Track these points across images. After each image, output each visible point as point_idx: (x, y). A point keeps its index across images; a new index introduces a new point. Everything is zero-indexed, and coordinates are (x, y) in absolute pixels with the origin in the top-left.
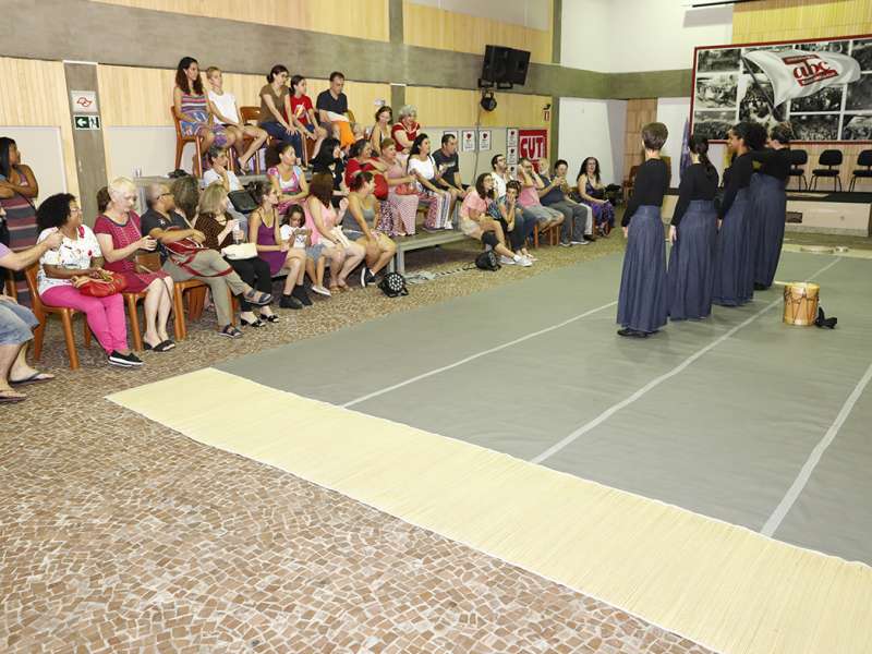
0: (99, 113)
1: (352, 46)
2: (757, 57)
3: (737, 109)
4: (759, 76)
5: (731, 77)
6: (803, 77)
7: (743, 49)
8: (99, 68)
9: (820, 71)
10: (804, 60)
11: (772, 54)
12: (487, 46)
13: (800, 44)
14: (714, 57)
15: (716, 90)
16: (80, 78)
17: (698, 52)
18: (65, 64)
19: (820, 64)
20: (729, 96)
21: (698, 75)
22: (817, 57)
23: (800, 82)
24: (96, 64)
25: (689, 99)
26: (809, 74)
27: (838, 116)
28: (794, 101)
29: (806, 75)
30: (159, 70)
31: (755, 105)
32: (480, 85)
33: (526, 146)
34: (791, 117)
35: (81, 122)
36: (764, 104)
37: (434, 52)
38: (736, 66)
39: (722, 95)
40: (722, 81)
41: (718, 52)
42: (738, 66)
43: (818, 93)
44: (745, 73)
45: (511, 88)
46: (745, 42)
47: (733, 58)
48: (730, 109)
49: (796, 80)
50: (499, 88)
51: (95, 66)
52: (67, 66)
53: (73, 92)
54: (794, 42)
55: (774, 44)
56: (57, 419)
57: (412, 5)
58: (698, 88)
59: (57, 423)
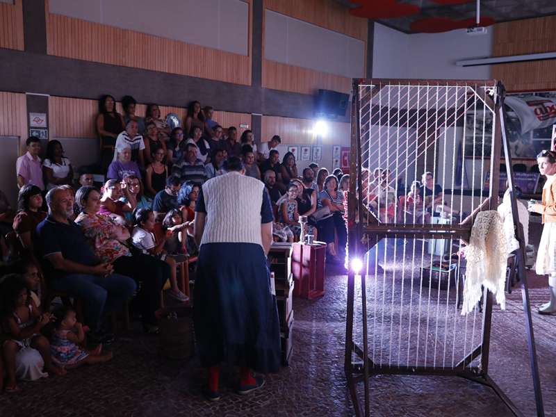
0: (47, 128)
1: (225, 88)
2: (509, 100)
4: (511, 114)
6: (542, 115)
8: (50, 98)
9: (553, 111)
10: (541, 103)
11: (520, 99)
12: (320, 90)
13: (538, 92)
15: (480, 122)
16: (38, 105)
18: (27, 95)
19: (553, 106)
21: (467, 112)
22: (550, 101)
23: (539, 118)
24: (48, 95)
25: (462, 128)
26: (545, 113)
29: (543, 114)
30: (91, 101)
33: (346, 158)
34: (534, 141)
35: (34, 134)
36: (515, 133)
37: (282, 92)
45: (336, 118)
49: (536, 116)
51: (47, 97)
52: (28, 98)
53: (30, 114)
54: (534, 91)
55: (521, 91)
57: (268, 62)
58: (468, 120)
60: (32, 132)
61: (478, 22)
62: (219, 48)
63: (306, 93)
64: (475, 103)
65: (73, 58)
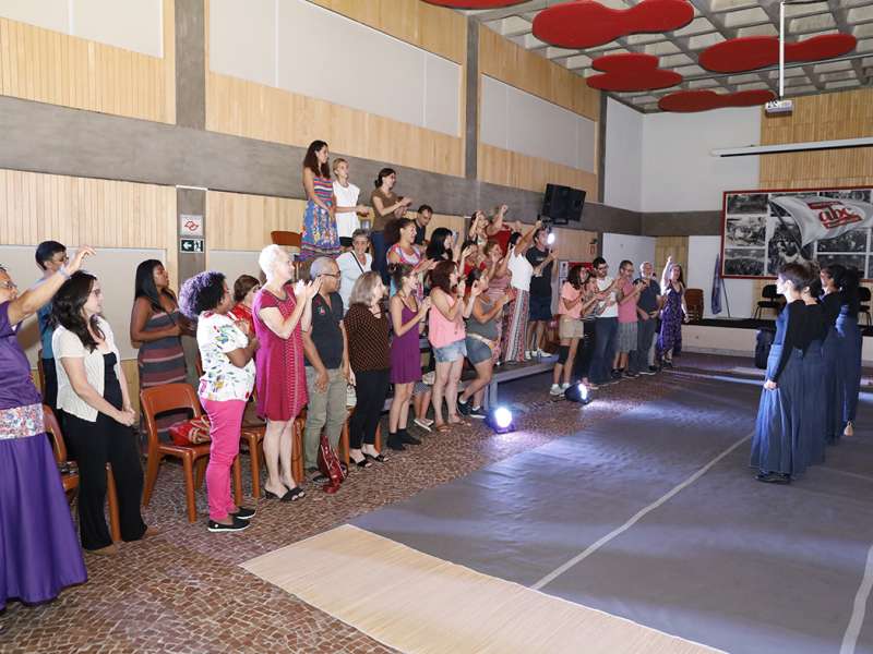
0: (204, 236)
1: (433, 181)
2: (783, 201)
3: (766, 247)
4: (786, 219)
5: (759, 219)
6: (828, 221)
7: (770, 195)
8: (208, 193)
9: (845, 216)
10: (828, 205)
11: (798, 200)
12: (548, 185)
13: (823, 192)
14: (743, 200)
15: (745, 230)
16: (191, 204)
17: (727, 196)
18: (178, 189)
19: (844, 210)
20: (758, 236)
21: (727, 216)
22: (841, 204)
23: (825, 225)
24: (206, 189)
25: (720, 237)
26: (834, 219)
27: (864, 256)
28: (821, 242)
29: (831, 219)
30: (263, 197)
31: (783, 244)
34: (819, 256)
35: (186, 245)
36: (792, 244)
37: (501, 189)
38: (764, 210)
39: (751, 234)
40: (751, 222)
41: (747, 197)
42: (766, 209)
43: (844, 235)
44: (772, 215)
45: (567, 223)
46: (772, 188)
47: (761, 203)
48: (758, 247)
49: (822, 223)
50: (555, 223)
51: (204, 192)
52: (178, 191)
53: (182, 216)
54: (817, 189)
55: (800, 190)
56: (192, 599)
57: (485, 146)
58: (728, 228)
59: (194, 605)
60: (183, 242)
61: (781, 94)
62: (424, 126)
63: (529, 188)
64: (739, 204)
65: (240, 135)
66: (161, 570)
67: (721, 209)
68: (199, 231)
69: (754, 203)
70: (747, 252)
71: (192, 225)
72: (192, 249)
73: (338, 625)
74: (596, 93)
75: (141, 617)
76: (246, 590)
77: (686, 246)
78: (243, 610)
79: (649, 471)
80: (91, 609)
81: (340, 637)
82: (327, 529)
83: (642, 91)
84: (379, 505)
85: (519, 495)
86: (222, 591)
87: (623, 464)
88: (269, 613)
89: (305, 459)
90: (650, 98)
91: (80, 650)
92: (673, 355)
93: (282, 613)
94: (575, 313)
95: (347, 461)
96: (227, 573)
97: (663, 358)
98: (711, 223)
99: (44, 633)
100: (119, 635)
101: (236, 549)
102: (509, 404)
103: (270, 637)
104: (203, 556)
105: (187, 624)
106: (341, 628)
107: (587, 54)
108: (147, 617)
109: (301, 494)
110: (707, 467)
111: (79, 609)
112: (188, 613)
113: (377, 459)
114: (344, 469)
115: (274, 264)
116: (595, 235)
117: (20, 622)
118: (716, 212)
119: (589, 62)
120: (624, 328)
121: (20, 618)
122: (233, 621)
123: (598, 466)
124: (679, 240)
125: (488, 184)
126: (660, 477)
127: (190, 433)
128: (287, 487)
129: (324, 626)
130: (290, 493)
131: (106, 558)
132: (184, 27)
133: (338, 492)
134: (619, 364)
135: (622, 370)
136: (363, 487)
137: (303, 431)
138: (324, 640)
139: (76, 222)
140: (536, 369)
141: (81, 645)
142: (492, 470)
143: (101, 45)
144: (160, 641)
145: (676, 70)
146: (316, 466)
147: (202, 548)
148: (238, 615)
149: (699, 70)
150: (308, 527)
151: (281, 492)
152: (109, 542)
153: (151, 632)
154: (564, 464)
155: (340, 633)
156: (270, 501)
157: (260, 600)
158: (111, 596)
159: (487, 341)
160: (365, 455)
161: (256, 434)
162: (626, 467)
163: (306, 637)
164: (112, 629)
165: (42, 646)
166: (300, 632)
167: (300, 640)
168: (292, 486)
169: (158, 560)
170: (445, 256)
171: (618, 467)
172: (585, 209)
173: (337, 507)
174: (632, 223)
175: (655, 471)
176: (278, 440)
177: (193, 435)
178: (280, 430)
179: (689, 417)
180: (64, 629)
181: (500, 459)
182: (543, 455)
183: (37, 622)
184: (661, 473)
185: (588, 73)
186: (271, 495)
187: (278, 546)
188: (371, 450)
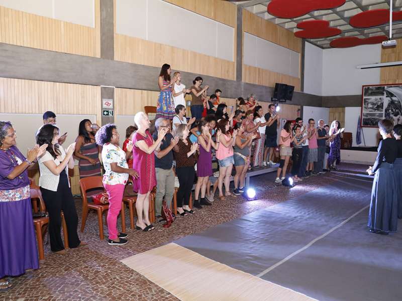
0: (113, 109)
1: (221, 82)
2: (392, 90)
3: (384, 112)
4: (394, 98)
5: (380, 99)
7: (386, 87)
8: (115, 89)
11: (400, 89)
12: (276, 84)
14: (372, 90)
15: (373, 104)
16: (108, 94)
17: (364, 87)
20: (380, 107)
21: (364, 97)
25: (361, 108)
30: (140, 91)
31: (392, 111)
32: (272, 101)
35: (105, 113)
36: (397, 110)
37: (254, 85)
38: (383, 94)
39: (376, 106)
40: (376, 100)
41: (374, 88)
42: (384, 94)
44: (387, 97)
45: (285, 102)
46: (387, 83)
47: (381, 91)
48: (380, 112)
50: (280, 102)
51: (113, 88)
52: (102, 88)
53: (103, 100)
55: (401, 84)
56: (97, 276)
57: (246, 65)
58: (365, 103)
59: (97, 279)
60: (104, 111)
61: (391, 37)
62: (217, 57)
63: (267, 85)
64: (370, 92)
65: (130, 62)
66: (84, 262)
67: (361, 94)
68: (111, 106)
69: (377, 91)
70: (374, 115)
71: (108, 104)
72: (108, 115)
73: (162, 291)
74: (300, 40)
75: (72, 284)
76: (122, 273)
77: (344, 112)
78: (119, 282)
79: (320, 220)
80: (51, 279)
81: (163, 297)
82: (163, 245)
83: (322, 38)
84: (188, 234)
85: (256, 231)
86: (110, 273)
87: (308, 216)
88: (131, 284)
89: (155, 212)
90: (326, 42)
91: (43, 298)
92: (336, 164)
93: (137, 284)
94: (287, 143)
95: (176, 213)
96: (114, 265)
97: (331, 165)
98: (356, 101)
99: (29, 289)
100: (62, 292)
101: (120, 253)
102: (255, 187)
103: (130, 296)
104: (104, 256)
105: (93, 288)
106: (164, 293)
107: (295, 21)
108: (75, 284)
109: (153, 228)
110: (349, 219)
111: (46, 278)
112: (94, 283)
113: (190, 212)
114: (173, 217)
115: (141, 121)
116: (299, 107)
117: (20, 283)
118: (358, 95)
119: (295, 24)
120: (311, 151)
121: (20, 282)
122: (114, 287)
123: (295, 217)
124: (340, 109)
125: (247, 83)
126: (325, 223)
127: (101, 199)
128: (146, 225)
129: (155, 291)
130: (148, 227)
131: (61, 256)
132: (104, 13)
133: (170, 228)
134: (309, 168)
135: (311, 171)
136: (182, 225)
137: (154, 198)
138: (155, 298)
139: (55, 102)
140: (269, 170)
141: (44, 296)
142: (244, 218)
143: (67, 22)
144: (80, 296)
145: (338, 28)
146: (160, 215)
147: (104, 252)
148: (116, 285)
149: (349, 27)
150: (155, 244)
151: (143, 227)
152: (63, 248)
153: (76, 291)
154: (278, 216)
155: (162, 295)
156: (138, 231)
157: (127, 278)
158: (61, 273)
159: (243, 157)
160: (185, 210)
161: (132, 200)
162: (309, 218)
163: (147, 297)
164: (59, 289)
165: (28, 295)
166: (144, 294)
167: (144, 298)
168: (149, 224)
169: (84, 257)
170: (224, 117)
171: (305, 218)
172: (294, 94)
173: (169, 235)
174: (318, 101)
175: (323, 220)
176: (142, 203)
177: (102, 199)
178: (143, 198)
179: (342, 194)
180: (38, 288)
181: (248, 213)
182: (270, 212)
183: (27, 284)
184: (326, 221)
185: (295, 30)
186: (139, 228)
187: (139, 252)
188: (187, 208)
